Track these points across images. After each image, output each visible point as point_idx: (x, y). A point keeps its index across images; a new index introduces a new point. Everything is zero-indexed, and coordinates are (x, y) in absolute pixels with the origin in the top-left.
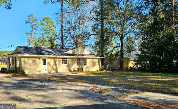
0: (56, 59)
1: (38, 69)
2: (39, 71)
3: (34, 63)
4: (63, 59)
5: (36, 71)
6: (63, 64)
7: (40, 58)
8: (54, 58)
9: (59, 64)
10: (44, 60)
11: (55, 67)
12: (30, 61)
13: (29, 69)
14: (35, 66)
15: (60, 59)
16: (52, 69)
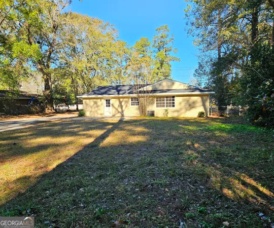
0: (121, 100)
1: (99, 112)
2: (101, 114)
3: (95, 105)
4: (132, 98)
5: (98, 113)
6: (132, 105)
7: (101, 99)
8: (119, 98)
9: (126, 106)
10: (108, 101)
11: (120, 110)
12: (91, 102)
13: (91, 111)
14: (96, 109)
15: (127, 99)
16: (117, 112)
